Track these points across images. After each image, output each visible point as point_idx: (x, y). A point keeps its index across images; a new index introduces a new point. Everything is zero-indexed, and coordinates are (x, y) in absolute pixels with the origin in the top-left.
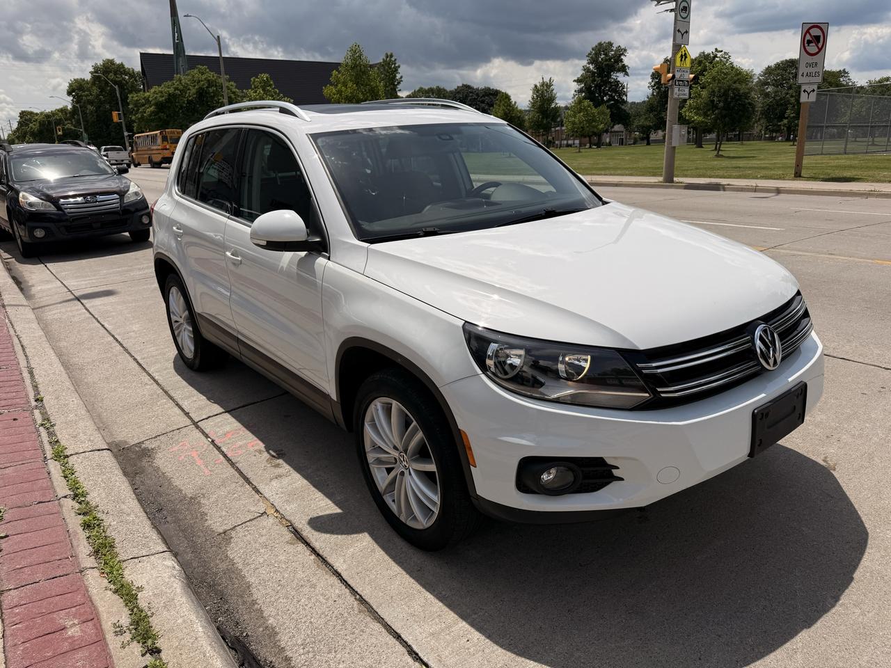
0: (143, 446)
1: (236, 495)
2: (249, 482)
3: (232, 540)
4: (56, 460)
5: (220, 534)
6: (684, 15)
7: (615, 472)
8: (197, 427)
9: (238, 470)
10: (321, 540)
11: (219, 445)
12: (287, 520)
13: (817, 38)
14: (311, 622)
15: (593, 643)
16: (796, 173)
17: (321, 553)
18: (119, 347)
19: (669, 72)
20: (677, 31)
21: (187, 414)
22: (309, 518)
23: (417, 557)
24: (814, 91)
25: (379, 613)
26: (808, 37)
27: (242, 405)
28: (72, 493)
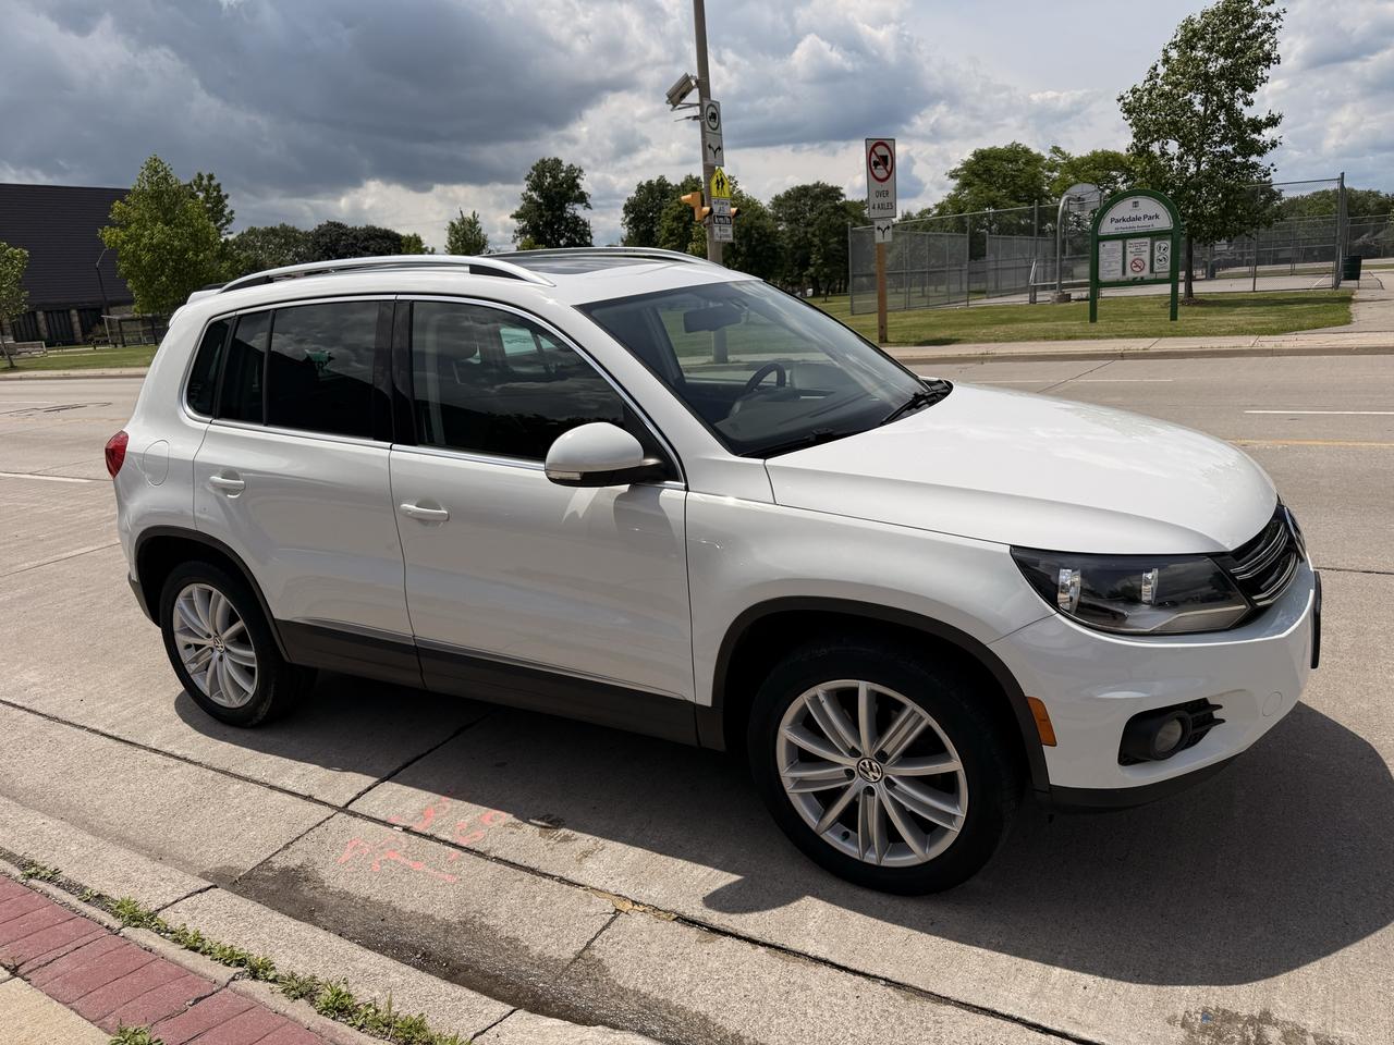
0: (276, 866)
1: (539, 899)
2: (545, 875)
3: (605, 963)
4: (137, 926)
5: (575, 960)
6: (714, 125)
7: (1217, 714)
8: (354, 814)
9: (499, 860)
10: (748, 923)
11: (428, 832)
12: (665, 912)
13: (884, 159)
14: (852, 1035)
15: (1225, 943)
16: (881, 337)
17: (769, 941)
18: (32, 717)
19: (703, 205)
20: (706, 147)
21: (309, 798)
22: (701, 898)
23: (913, 908)
24: (888, 228)
25: (936, 992)
26: (874, 158)
27: (400, 764)
28: (240, 969)
